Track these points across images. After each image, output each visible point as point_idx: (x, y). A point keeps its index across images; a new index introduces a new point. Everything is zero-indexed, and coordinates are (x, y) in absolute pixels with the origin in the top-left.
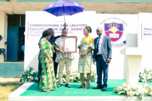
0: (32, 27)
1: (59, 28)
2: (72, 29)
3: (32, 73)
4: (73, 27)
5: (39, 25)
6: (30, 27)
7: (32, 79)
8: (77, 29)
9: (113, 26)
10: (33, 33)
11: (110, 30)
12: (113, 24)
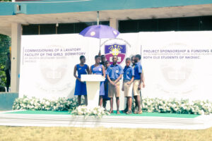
0: (27, 53)
1: (53, 53)
2: (66, 54)
3: (24, 101)
4: (67, 52)
5: (34, 51)
6: (25, 53)
7: (25, 106)
8: (71, 54)
9: (114, 47)
10: (28, 60)
11: (111, 52)
12: (115, 46)
